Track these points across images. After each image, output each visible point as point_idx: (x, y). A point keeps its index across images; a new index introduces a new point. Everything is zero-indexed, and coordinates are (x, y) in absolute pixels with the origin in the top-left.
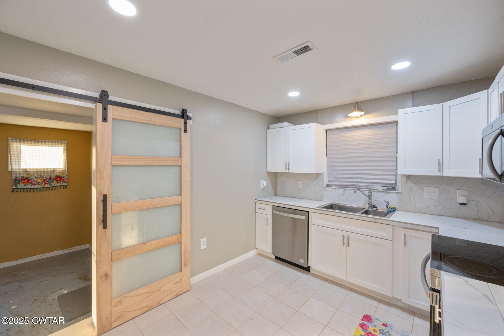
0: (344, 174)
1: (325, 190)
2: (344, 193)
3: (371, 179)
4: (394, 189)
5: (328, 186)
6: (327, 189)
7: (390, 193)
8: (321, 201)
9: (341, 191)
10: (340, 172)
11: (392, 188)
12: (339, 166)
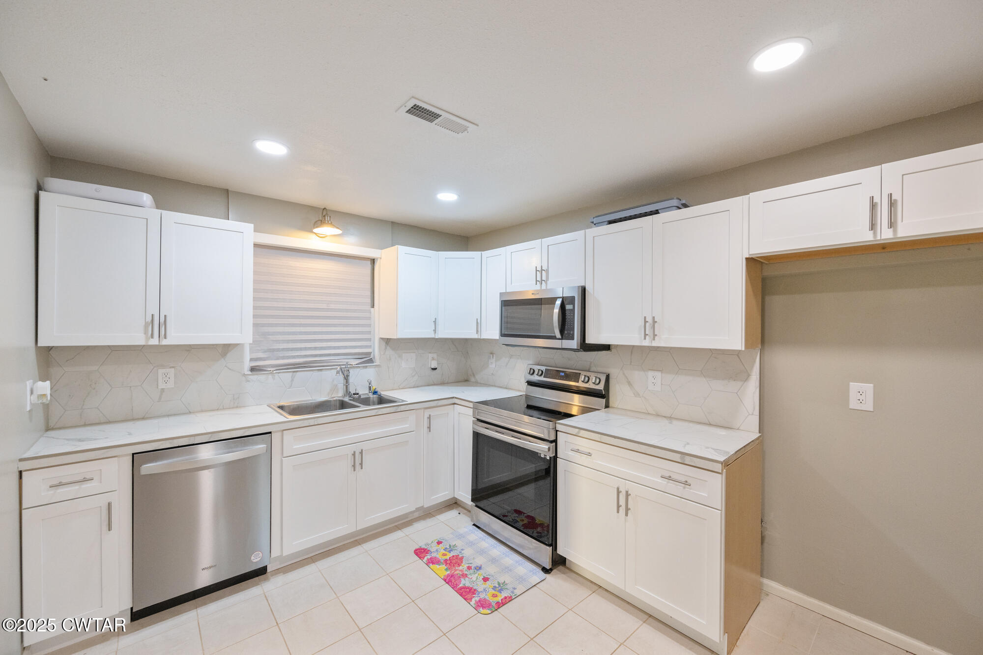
0: (288, 341)
1: (249, 381)
2: (292, 380)
3: (338, 348)
4: (371, 361)
5: (253, 369)
6: (255, 377)
7: (366, 367)
8: (237, 407)
9: (286, 376)
10: (281, 337)
11: (367, 360)
12: (277, 325)
